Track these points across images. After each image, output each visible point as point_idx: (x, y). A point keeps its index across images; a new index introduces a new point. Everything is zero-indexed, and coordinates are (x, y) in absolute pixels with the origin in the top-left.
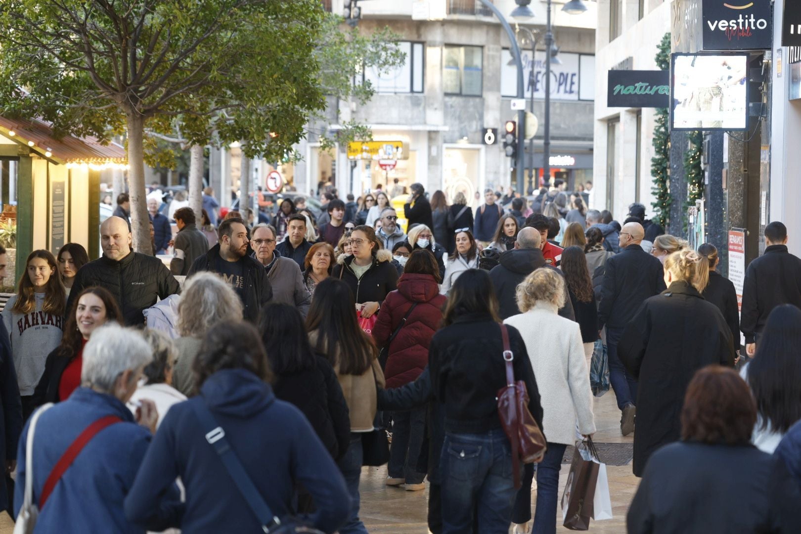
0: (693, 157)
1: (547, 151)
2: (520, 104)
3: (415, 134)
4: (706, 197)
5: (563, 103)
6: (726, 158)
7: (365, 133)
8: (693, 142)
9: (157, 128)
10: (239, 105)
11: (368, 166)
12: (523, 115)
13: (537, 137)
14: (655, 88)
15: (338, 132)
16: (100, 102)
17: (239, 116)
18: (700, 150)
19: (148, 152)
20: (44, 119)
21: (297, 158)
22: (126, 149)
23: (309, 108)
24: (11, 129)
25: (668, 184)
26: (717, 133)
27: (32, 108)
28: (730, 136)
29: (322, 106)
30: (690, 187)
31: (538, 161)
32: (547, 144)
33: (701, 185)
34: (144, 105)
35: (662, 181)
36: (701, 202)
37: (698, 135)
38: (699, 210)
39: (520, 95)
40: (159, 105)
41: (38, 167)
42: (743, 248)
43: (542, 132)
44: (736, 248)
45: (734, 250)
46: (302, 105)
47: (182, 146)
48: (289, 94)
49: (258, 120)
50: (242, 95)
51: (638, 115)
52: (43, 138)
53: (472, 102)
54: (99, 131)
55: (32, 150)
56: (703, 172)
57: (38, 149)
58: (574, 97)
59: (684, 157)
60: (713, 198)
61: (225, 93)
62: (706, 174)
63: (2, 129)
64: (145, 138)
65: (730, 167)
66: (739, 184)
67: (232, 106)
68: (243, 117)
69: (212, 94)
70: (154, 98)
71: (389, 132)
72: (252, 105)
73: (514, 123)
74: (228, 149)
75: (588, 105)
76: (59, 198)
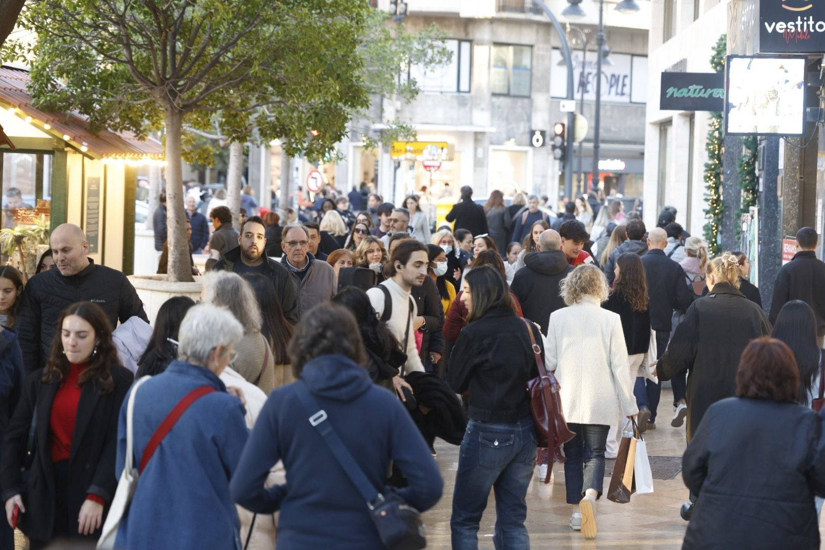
0: (748, 163)
1: (596, 155)
2: (570, 106)
3: (461, 135)
4: (760, 203)
5: (615, 106)
6: (781, 165)
7: (409, 133)
8: (748, 148)
9: (196, 124)
10: (280, 102)
11: (412, 167)
12: (573, 117)
13: (586, 140)
14: (709, 91)
15: (382, 132)
16: (138, 96)
17: (280, 113)
18: (755, 157)
19: (186, 148)
20: (80, 113)
21: (339, 158)
22: (164, 144)
23: (353, 106)
24: (47, 123)
25: (721, 190)
26: (773, 138)
27: (68, 101)
28: (787, 142)
29: (365, 104)
30: (744, 194)
31: (587, 165)
32: (596, 147)
33: (755, 191)
34: (183, 100)
35: (715, 188)
36: (754, 209)
37: (753, 140)
38: (752, 217)
39: (570, 96)
40: (198, 100)
41: (73, 162)
43: (592, 135)
46: (345, 103)
47: (222, 143)
48: (332, 91)
49: (300, 118)
50: (284, 91)
51: (692, 118)
52: (79, 132)
53: (520, 102)
54: (136, 125)
55: (68, 145)
56: (758, 178)
57: (73, 143)
58: (625, 99)
59: (737, 163)
60: (767, 206)
61: (267, 89)
62: (761, 180)
63: (37, 121)
64: (184, 134)
65: (786, 174)
66: (794, 191)
67: (273, 102)
68: (284, 114)
69: (253, 89)
70: (193, 93)
71: (435, 132)
72: (294, 102)
73: (563, 125)
74: (268, 147)
75: (640, 108)
76: (94, 193)
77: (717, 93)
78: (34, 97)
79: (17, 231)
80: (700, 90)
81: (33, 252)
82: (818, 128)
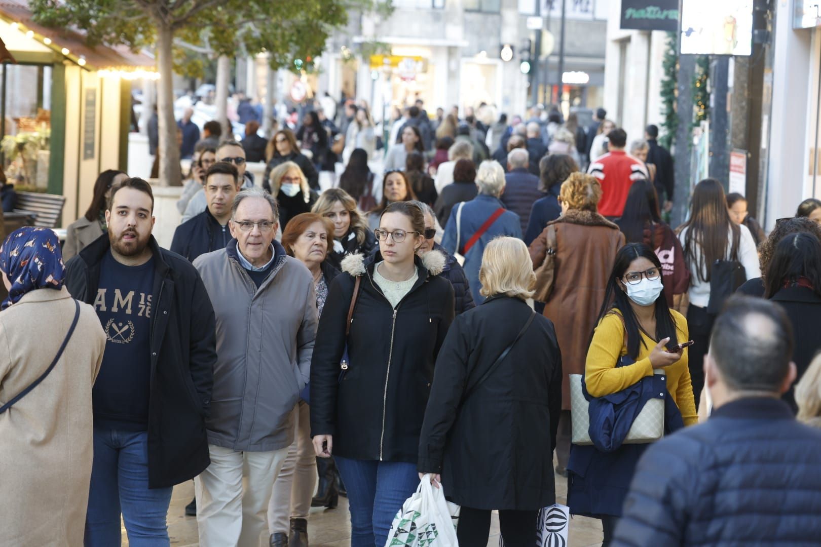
0: (701, 81)
1: (561, 68)
2: (536, 23)
3: (435, 49)
4: (710, 119)
5: (579, 23)
6: (731, 82)
7: (386, 48)
8: (701, 65)
9: (186, 39)
10: (265, 19)
11: (389, 79)
12: (539, 33)
13: (553, 54)
14: (665, 13)
15: (361, 45)
16: (132, 13)
17: (265, 30)
18: (707, 74)
19: (178, 62)
20: (79, 28)
21: (320, 72)
22: (156, 58)
23: (333, 23)
24: (47, 36)
25: (675, 105)
26: (724, 59)
27: (67, 17)
28: (736, 61)
29: (344, 21)
30: (696, 109)
31: (552, 77)
32: (561, 62)
33: (707, 107)
34: (174, 17)
35: (670, 102)
36: (705, 124)
37: (705, 60)
38: (703, 131)
39: (538, 13)
40: (188, 16)
41: (72, 74)
42: (744, 169)
43: (557, 50)
44: (737, 169)
45: (735, 171)
46: (326, 21)
47: (210, 57)
48: (314, 9)
49: (283, 36)
50: (268, 9)
51: (649, 37)
52: (77, 46)
53: (491, 19)
54: (130, 39)
55: (66, 58)
56: (709, 95)
57: (73, 57)
58: (588, 16)
59: (691, 80)
60: (718, 120)
61: (252, 7)
62: (712, 97)
63: (38, 36)
64: (175, 48)
65: (735, 91)
66: (742, 108)
67: (259, 20)
68: (269, 31)
69: (239, 8)
70: (184, 10)
71: (410, 46)
72: (277, 20)
73: (530, 41)
74: (254, 58)
75: (602, 25)
76: (91, 103)
77: (672, 14)
78: (35, 12)
79: (20, 138)
80: (657, 12)
81: (34, 157)
82: (764, 49)
